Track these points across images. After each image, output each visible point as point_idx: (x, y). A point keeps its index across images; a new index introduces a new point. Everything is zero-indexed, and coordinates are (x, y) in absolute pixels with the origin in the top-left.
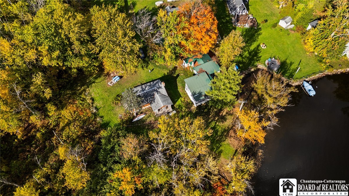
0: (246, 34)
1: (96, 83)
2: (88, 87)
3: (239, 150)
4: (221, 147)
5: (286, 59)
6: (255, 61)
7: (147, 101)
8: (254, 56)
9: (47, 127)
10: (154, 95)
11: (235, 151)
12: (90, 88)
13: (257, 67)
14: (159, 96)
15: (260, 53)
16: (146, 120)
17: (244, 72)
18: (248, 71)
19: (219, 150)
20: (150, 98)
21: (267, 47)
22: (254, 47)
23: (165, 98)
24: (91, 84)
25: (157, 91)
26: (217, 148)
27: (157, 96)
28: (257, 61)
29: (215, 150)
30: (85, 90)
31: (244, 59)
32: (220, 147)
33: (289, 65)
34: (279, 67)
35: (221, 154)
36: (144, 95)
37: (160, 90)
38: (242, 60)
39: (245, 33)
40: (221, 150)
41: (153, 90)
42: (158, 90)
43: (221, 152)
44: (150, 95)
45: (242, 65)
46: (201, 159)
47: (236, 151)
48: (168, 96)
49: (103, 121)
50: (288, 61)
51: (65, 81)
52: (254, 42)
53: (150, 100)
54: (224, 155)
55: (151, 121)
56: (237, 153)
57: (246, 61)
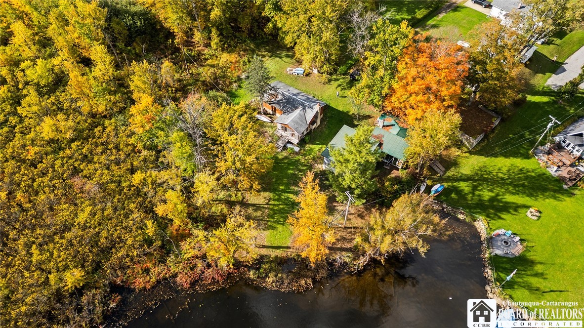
0: (534, 177)
1: (280, 60)
2: (270, 57)
3: (291, 250)
4: (281, 226)
5: (541, 263)
6: (484, 214)
7: (284, 107)
8: (493, 207)
9: (200, 54)
10: (296, 108)
11: (286, 245)
12: (271, 59)
13: (475, 221)
14: (300, 114)
15: (510, 215)
16: (265, 127)
17: (445, 206)
18: (452, 210)
19: (274, 225)
20: (289, 107)
21: (538, 220)
22: (514, 201)
23: (302, 121)
24: (277, 57)
25: (304, 108)
26: (276, 221)
27: (298, 112)
28: (488, 216)
29: (272, 220)
30: (264, 56)
31: (471, 195)
32: (281, 224)
33: (531, 272)
34: (510, 257)
35: (271, 230)
36: (288, 99)
37: (308, 110)
38: (466, 193)
39: (533, 174)
40: (276, 228)
41: (302, 103)
42: (307, 108)
43: (273, 228)
44: (294, 105)
45: (457, 198)
46: (248, 209)
47: (288, 248)
48: (308, 123)
49: (236, 90)
50: (539, 268)
51: (261, 35)
52: (528, 196)
53: (287, 110)
54: (271, 234)
55: (266, 132)
56: (285, 250)
57: (471, 201)
